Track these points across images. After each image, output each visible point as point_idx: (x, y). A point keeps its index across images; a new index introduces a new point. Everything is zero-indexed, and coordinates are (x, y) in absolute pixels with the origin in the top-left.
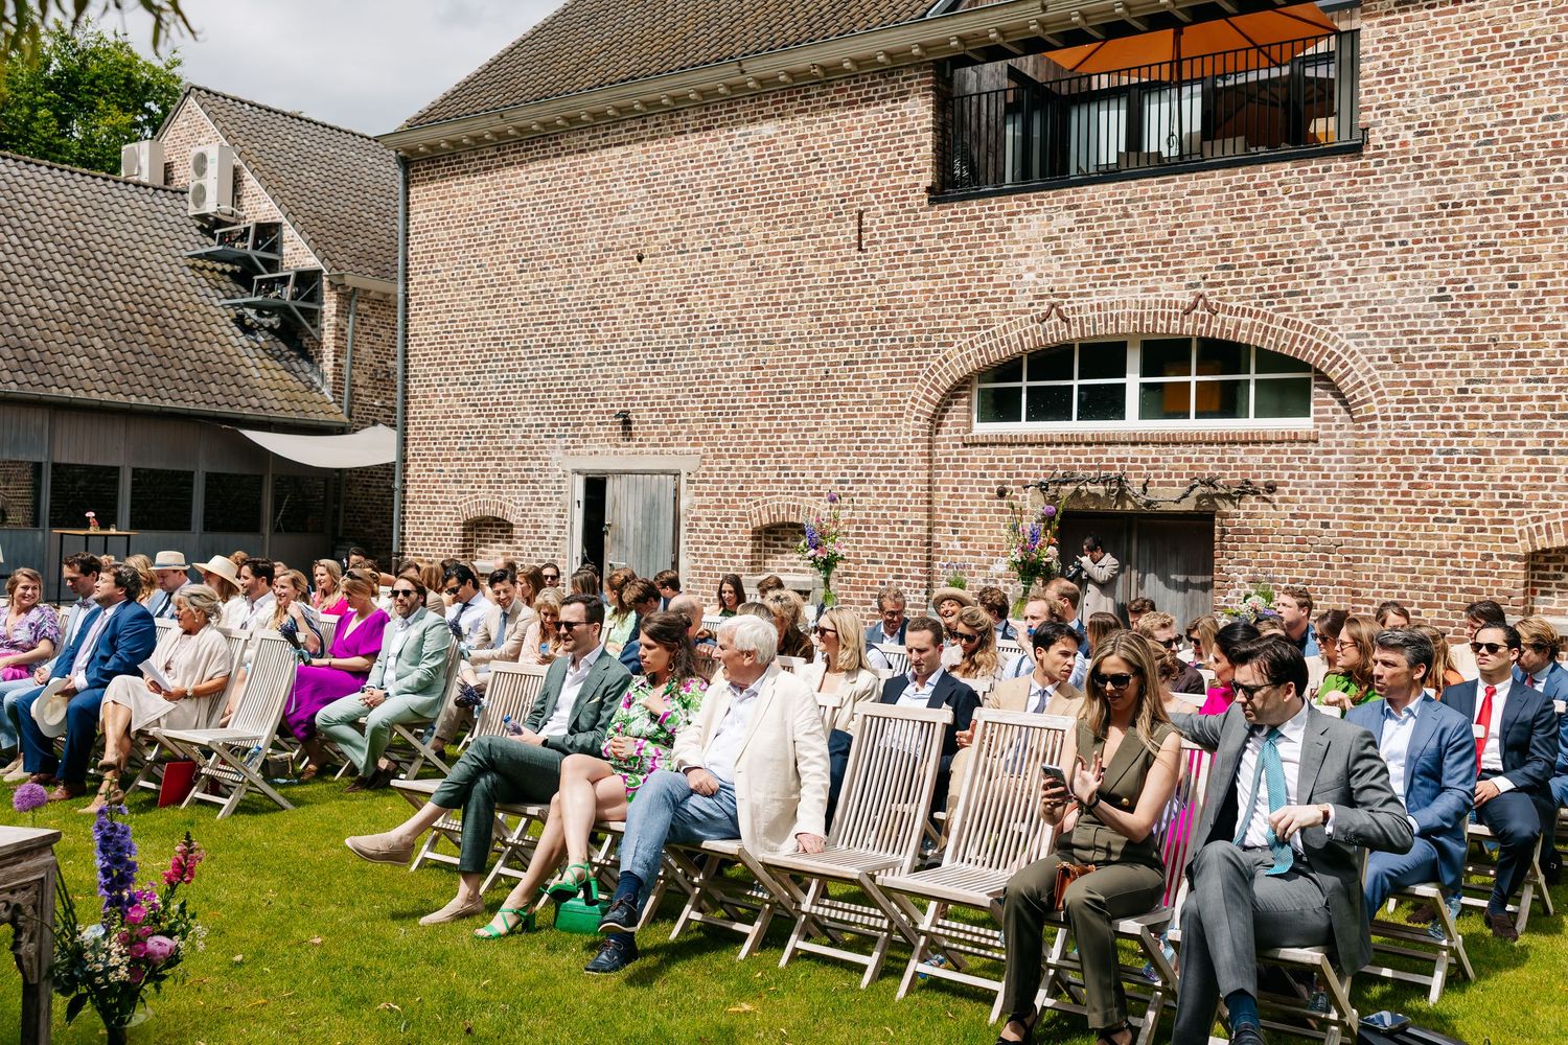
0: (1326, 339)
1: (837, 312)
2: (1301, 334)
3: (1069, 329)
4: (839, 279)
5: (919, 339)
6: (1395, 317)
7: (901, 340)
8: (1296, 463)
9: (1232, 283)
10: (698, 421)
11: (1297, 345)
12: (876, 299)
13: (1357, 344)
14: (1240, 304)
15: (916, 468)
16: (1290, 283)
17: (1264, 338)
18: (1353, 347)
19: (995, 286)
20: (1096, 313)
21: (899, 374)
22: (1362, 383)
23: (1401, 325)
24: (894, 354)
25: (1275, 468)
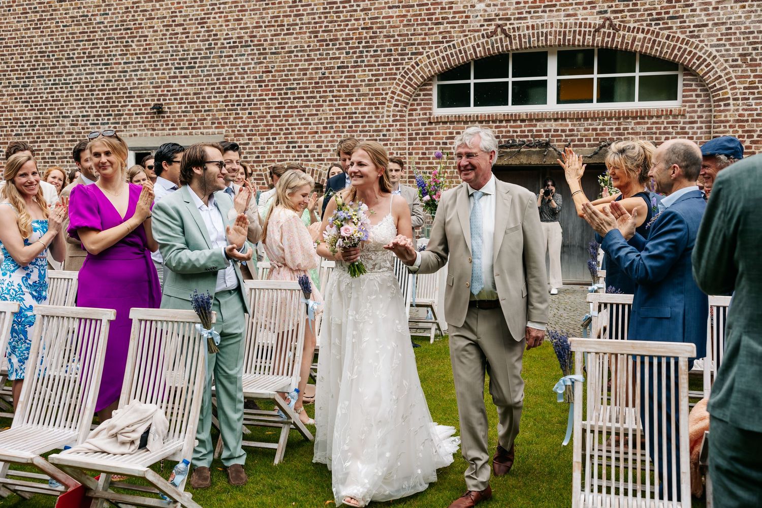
0: (696, 47)
1: (331, 31)
2: (679, 44)
3: (511, 43)
4: (331, 8)
5: (396, 50)
6: (744, 33)
7: (382, 51)
8: (670, 130)
9: (629, 11)
10: (220, 110)
11: (676, 52)
12: (361, 22)
13: (717, 51)
14: (636, 25)
15: (396, 140)
16: (672, 11)
17: (652, 48)
18: (715, 53)
19: (455, 13)
20: (531, 31)
21: (382, 75)
22: (720, 77)
23: (748, 38)
24: (376, 61)
25: (655, 133)
